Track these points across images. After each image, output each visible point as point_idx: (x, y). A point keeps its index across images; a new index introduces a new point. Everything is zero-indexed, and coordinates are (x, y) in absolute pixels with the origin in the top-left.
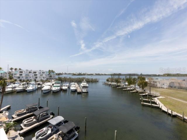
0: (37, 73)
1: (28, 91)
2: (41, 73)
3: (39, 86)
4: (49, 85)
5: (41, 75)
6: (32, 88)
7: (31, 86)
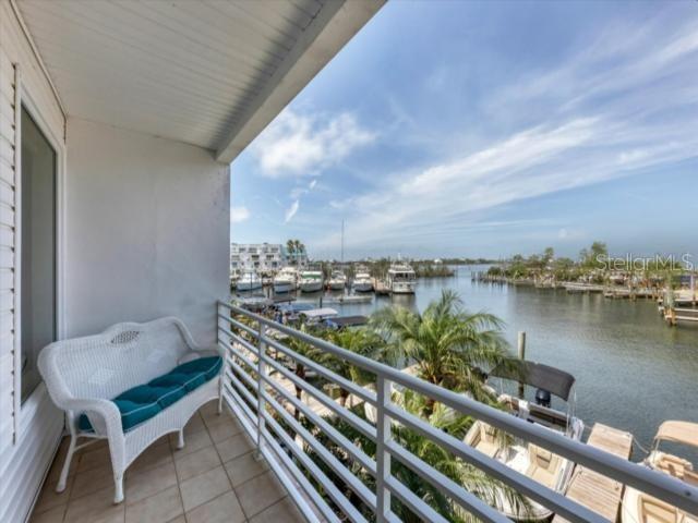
0: (259, 252)
1: (239, 288)
2: (269, 250)
3: (266, 281)
4: (291, 274)
5: (269, 257)
6: (249, 281)
7: (247, 276)
